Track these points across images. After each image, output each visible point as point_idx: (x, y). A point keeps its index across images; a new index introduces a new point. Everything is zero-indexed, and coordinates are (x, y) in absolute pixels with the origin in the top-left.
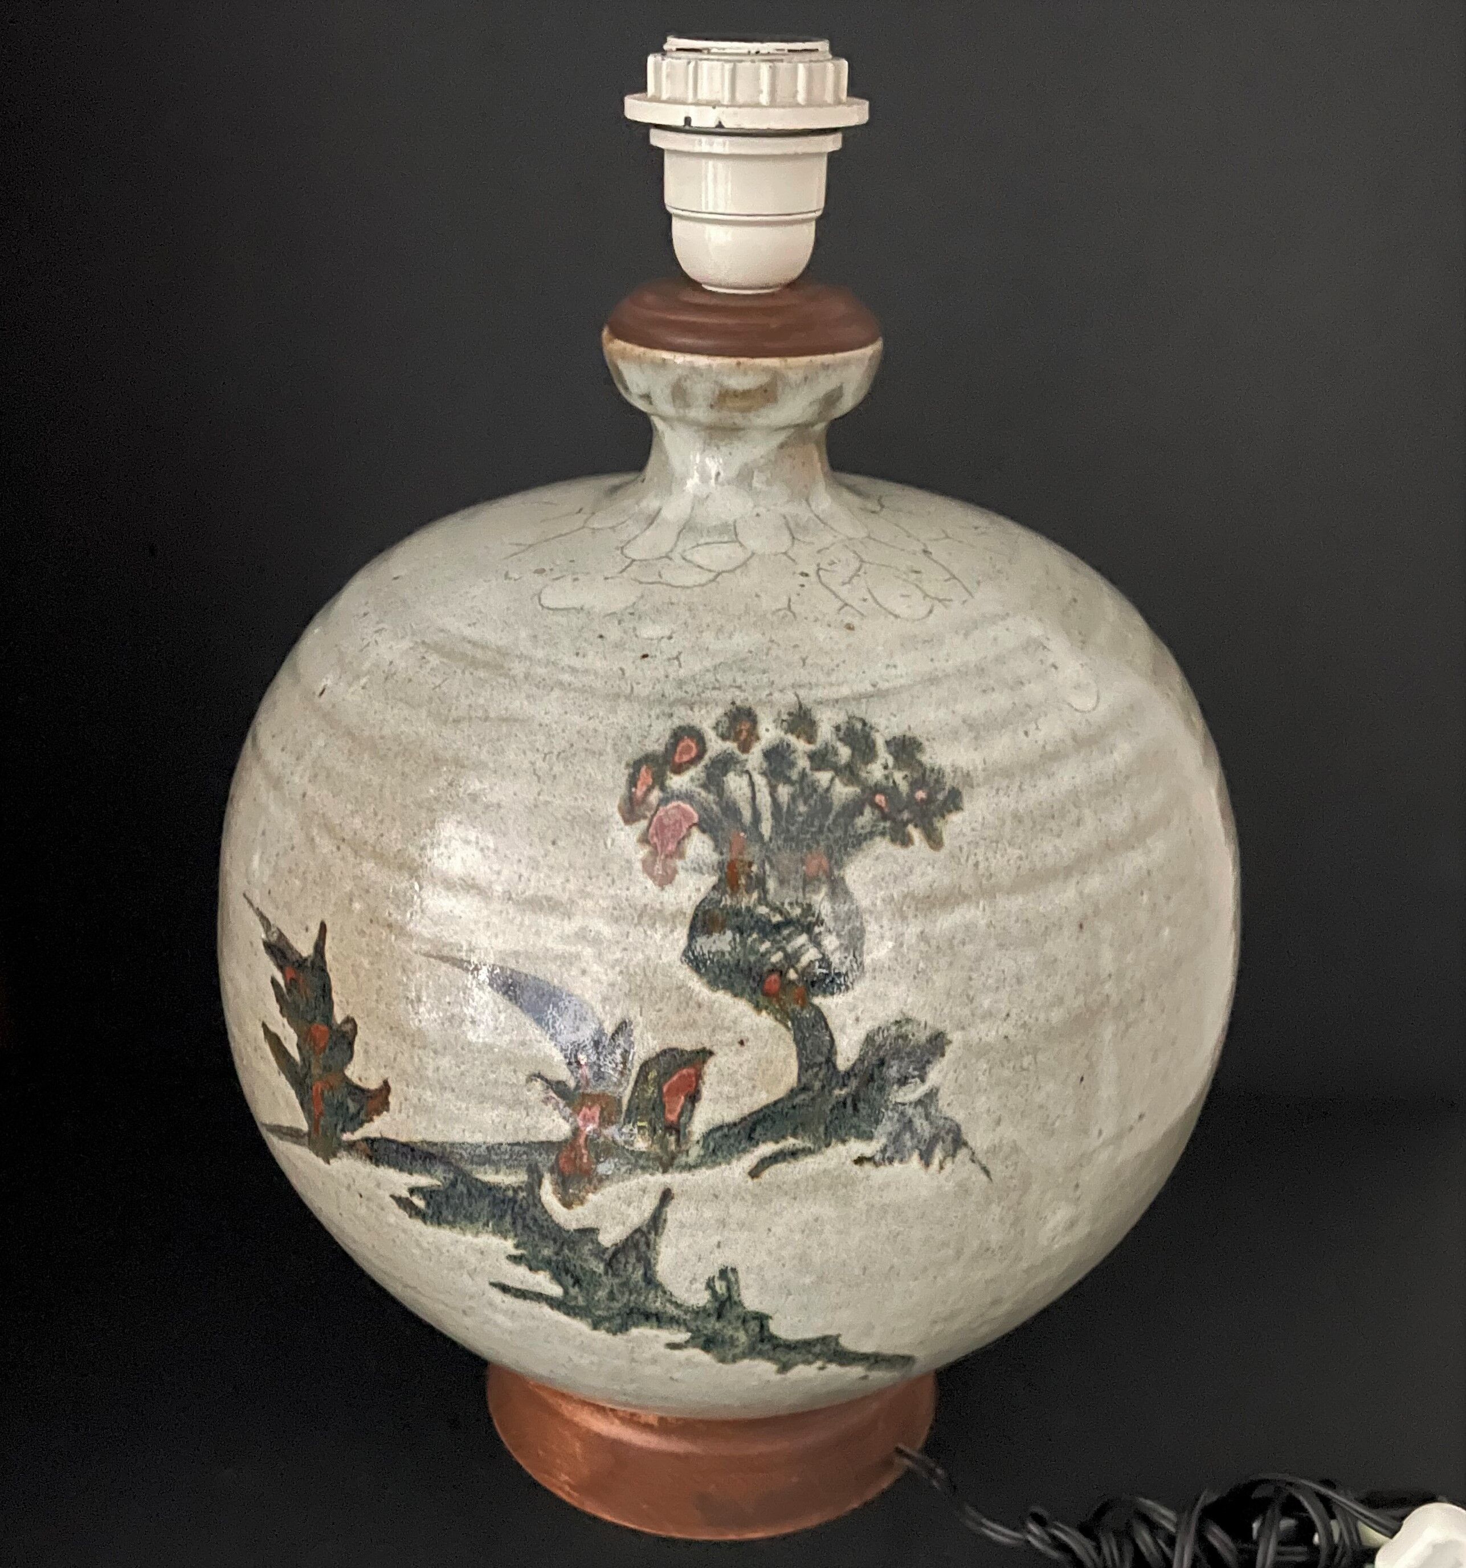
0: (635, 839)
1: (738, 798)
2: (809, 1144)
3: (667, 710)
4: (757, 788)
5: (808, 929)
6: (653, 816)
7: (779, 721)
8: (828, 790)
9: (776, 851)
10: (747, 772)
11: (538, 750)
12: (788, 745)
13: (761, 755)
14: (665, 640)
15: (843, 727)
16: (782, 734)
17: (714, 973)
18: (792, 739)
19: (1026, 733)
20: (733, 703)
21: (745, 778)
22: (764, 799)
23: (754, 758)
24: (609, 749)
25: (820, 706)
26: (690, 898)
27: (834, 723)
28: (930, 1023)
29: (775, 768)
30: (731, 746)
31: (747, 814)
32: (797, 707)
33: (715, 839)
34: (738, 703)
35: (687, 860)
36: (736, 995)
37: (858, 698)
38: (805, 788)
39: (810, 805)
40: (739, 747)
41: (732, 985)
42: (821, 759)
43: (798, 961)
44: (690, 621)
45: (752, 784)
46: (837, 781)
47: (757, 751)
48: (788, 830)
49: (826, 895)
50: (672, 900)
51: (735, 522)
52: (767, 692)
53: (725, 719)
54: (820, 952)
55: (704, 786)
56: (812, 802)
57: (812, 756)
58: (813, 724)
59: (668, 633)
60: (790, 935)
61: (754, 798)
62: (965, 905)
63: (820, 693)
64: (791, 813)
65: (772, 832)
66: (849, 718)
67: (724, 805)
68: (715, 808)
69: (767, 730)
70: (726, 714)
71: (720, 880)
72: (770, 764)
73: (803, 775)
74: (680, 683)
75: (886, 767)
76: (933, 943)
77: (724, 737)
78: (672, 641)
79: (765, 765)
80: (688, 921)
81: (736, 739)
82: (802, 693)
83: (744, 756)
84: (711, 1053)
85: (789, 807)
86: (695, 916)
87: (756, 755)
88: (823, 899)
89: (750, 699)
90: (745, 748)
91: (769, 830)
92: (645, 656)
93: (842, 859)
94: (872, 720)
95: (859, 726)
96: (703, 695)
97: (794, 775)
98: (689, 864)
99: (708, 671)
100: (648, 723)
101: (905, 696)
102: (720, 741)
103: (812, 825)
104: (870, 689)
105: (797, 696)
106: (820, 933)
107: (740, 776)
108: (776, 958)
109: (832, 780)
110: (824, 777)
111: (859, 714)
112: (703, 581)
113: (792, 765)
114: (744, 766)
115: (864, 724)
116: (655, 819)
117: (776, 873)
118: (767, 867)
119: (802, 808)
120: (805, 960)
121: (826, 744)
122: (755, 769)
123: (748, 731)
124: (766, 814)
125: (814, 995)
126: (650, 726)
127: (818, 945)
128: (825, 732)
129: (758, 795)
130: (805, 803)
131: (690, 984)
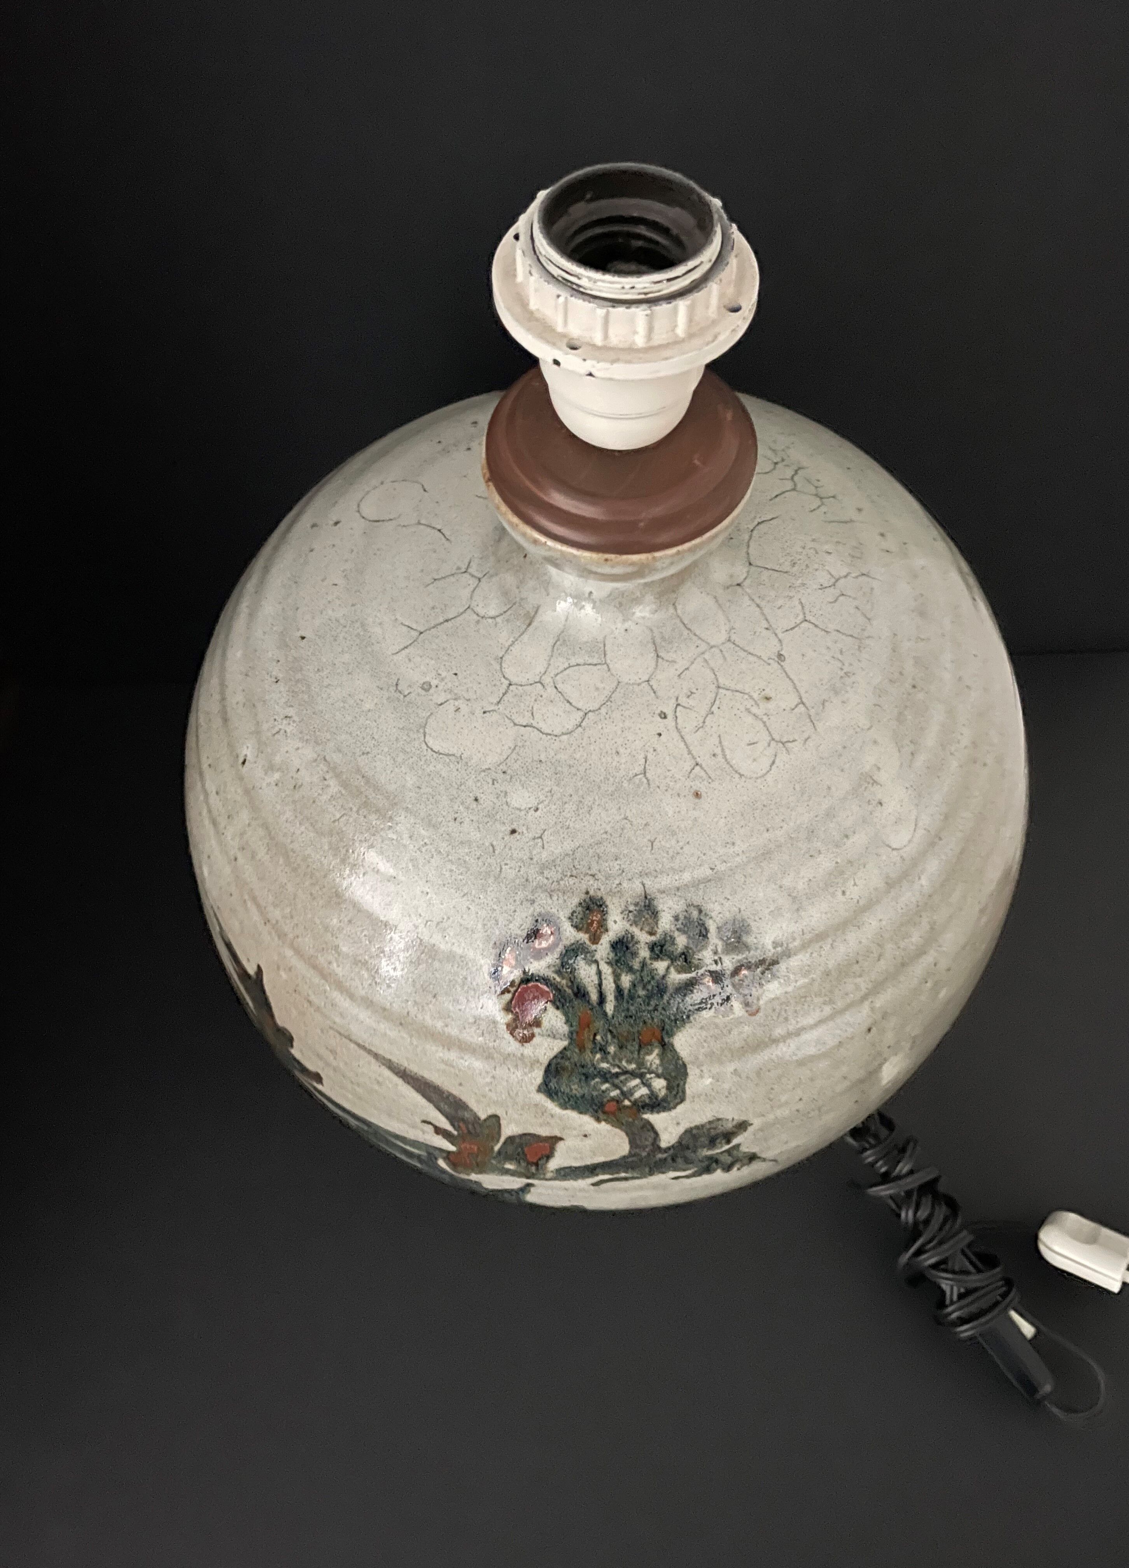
0: (501, 1006)
1: (587, 984)
2: (638, 1176)
3: (530, 897)
4: (603, 977)
5: (641, 1076)
6: (516, 991)
7: (626, 912)
8: (664, 977)
9: (617, 1025)
10: (596, 962)
11: (420, 915)
12: (633, 937)
13: (608, 946)
14: (532, 812)
15: (681, 917)
16: (627, 926)
17: (564, 1100)
18: (636, 931)
19: (844, 893)
20: (587, 893)
21: (594, 967)
22: (609, 986)
23: (603, 949)
24: (480, 926)
25: (664, 895)
26: (545, 1054)
27: (673, 913)
28: (736, 1118)
29: (620, 958)
30: (583, 937)
31: (594, 997)
32: (643, 897)
33: (566, 1014)
34: (592, 893)
35: (543, 1028)
36: (581, 1113)
37: (696, 884)
38: (644, 976)
39: (648, 990)
40: (590, 940)
41: (579, 1107)
42: (659, 949)
43: (632, 1094)
44: (555, 788)
45: (599, 973)
46: (672, 969)
47: (606, 940)
48: (628, 1010)
49: (657, 1055)
50: (531, 1054)
51: (605, 637)
52: (617, 882)
53: (580, 909)
54: (649, 1090)
55: (558, 972)
56: (650, 987)
57: (652, 947)
58: (655, 914)
59: (533, 803)
60: (626, 1079)
61: (600, 985)
62: (774, 1046)
63: (665, 881)
64: (632, 997)
65: (614, 1011)
66: (688, 906)
67: (575, 989)
68: (569, 991)
69: (615, 922)
70: (580, 904)
71: (570, 1044)
72: (616, 955)
73: (644, 964)
74: (543, 868)
75: (716, 953)
76: (744, 1075)
77: (577, 927)
78: (538, 813)
79: (612, 955)
80: (543, 1069)
81: (587, 931)
82: (648, 882)
83: (594, 947)
84: (561, 1139)
85: (630, 991)
86: (549, 1065)
87: (604, 945)
88: (655, 1058)
89: (602, 888)
90: (595, 939)
91: (612, 1009)
92: (513, 832)
93: (672, 1030)
94: (708, 907)
95: (695, 914)
96: (562, 883)
97: (636, 966)
98: (545, 1032)
99: (567, 855)
100: (513, 908)
101: (739, 877)
102: (572, 930)
103: (648, 1004)
104: (709, 872)
105: (644, 885)
106: (651, 1078)
107: (590, 965)
108: (615, 1093)
109: (668, 968)
110: (661, 966)
111: (697, 901)
112: (570, 726)
113: (634, 954)
114: (593, 956)
115: (700, 911)
116: (517, 994)
117: (616, 1041)
118: (609, 1036)
119: (642, 992)
120: (637, 1095)
121: (666, 934)
122: (602, 959)
123: (598, 922)
124: (610, 998)
125: (643, 1113)
126: (515, 911)
127: (648, 1085)
128: (665, 923)
129: (604, 982)
130: (644, 988)
131: (546, 1105)
